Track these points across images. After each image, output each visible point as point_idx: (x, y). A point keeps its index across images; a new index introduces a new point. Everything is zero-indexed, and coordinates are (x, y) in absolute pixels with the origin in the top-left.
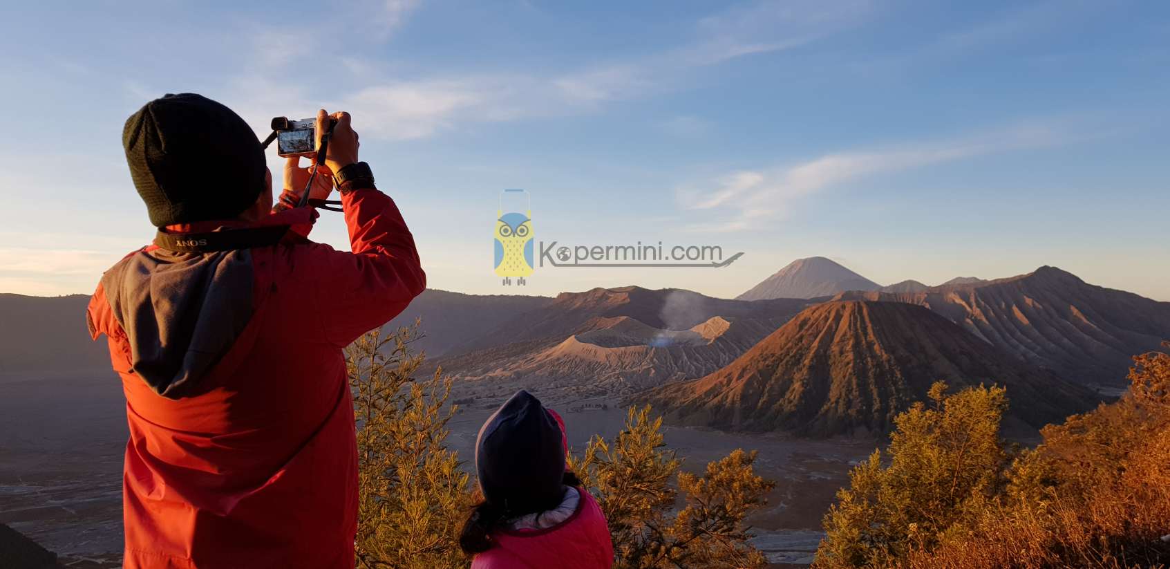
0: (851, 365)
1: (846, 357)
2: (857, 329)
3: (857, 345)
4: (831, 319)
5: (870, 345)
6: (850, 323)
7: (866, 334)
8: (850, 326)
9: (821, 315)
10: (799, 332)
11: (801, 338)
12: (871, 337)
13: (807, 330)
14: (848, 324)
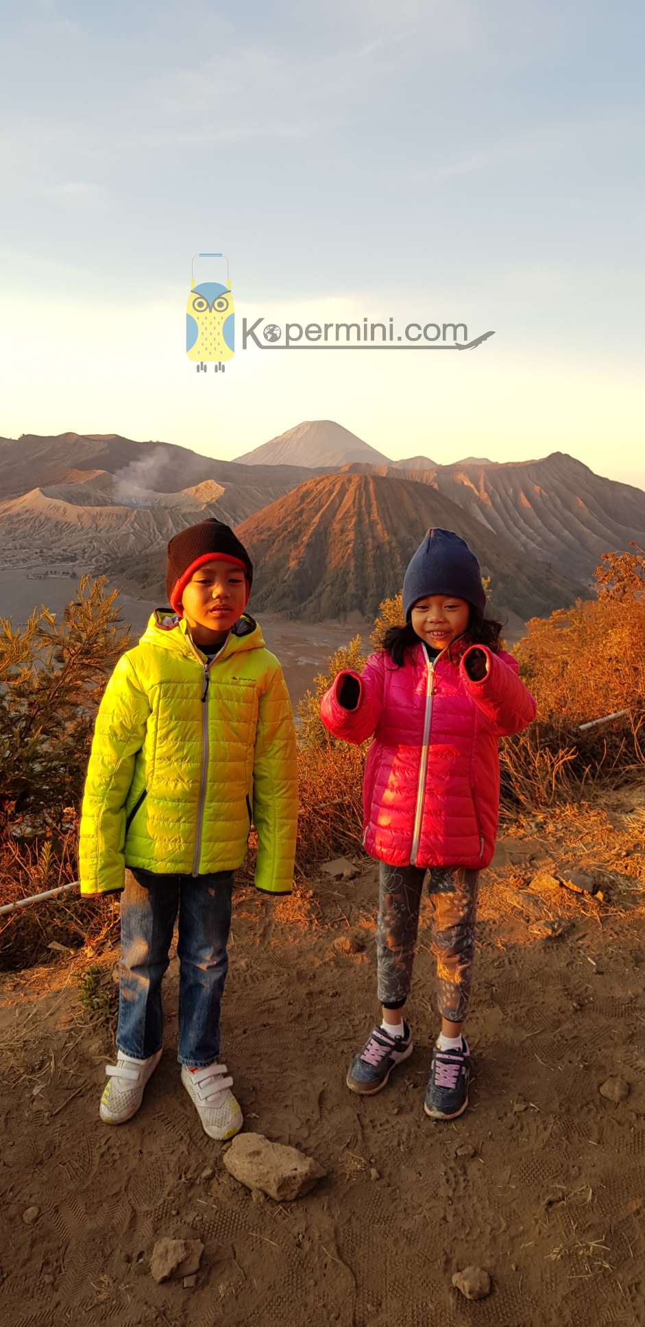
0: (351, 545)
1: (348, 535)
2: (360, 508)
3: (359, 522)
4: (334, 494)
5: (372, 524)
6: (355, 499)
7: (369, 514)
8: (354, 502)
9: (324, 488)
10: (300, 505)
11: (302, 512)
12: (375, 515)
13: (309, 503)
14: (352, 499)
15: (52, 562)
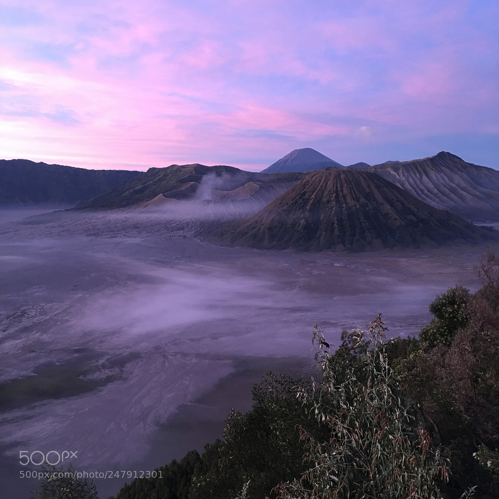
1: (331, 204)
2: (337, 188)
3: (337, 196)
4: (322, 182)
7: (342, 191)
14: (332, 184)
15: (172, 231)
